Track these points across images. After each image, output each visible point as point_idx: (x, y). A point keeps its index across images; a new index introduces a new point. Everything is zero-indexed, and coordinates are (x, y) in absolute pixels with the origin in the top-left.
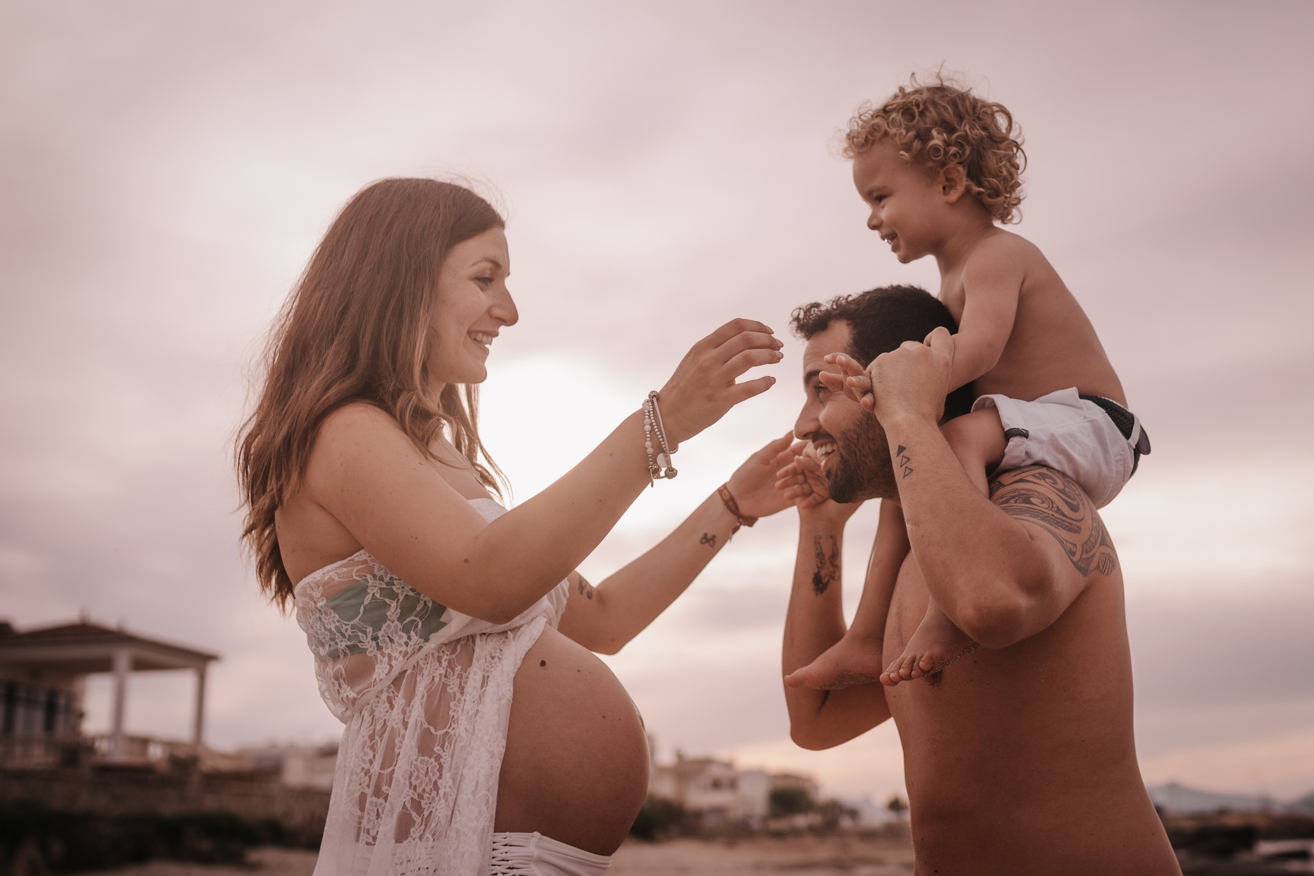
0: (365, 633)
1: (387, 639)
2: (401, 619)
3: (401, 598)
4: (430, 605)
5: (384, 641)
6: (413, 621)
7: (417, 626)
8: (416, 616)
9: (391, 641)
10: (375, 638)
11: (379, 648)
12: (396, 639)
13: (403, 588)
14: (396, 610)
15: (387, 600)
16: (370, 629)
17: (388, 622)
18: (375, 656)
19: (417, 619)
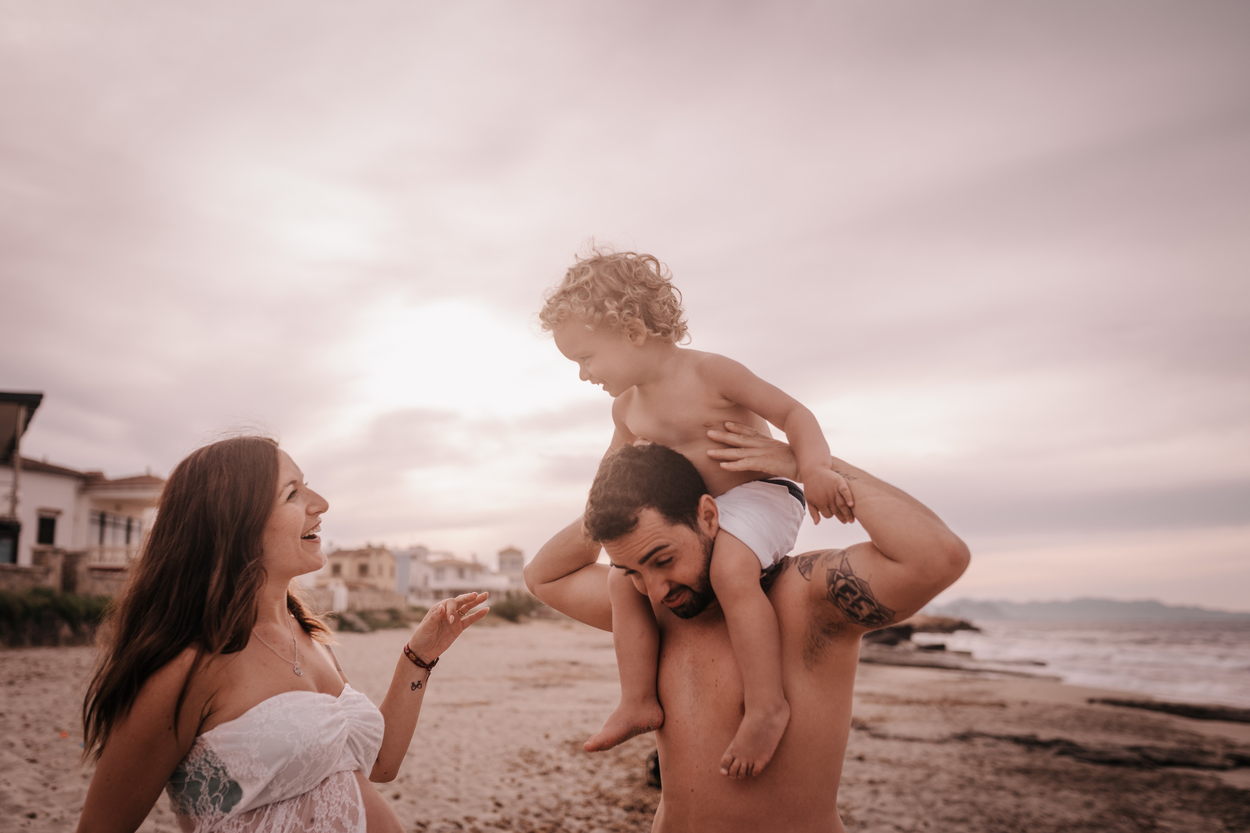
0: (188, 801)
1: (202, 808)
2: (210, 794)
3: (209, 779)
4: (228, 785)
5: (199, 809)
6: (218, 796)
7: (220, 801)
8: (220, 792)
9: (204, 809)
10: (195, 807)
11: (197, 814)
12: (207, 809)
13: (208, 772)
14: (205, 788)
15: (200, 780)
16: (191, 800)
17: (202, 796)
18: (195, 819)
19: (220, 795)
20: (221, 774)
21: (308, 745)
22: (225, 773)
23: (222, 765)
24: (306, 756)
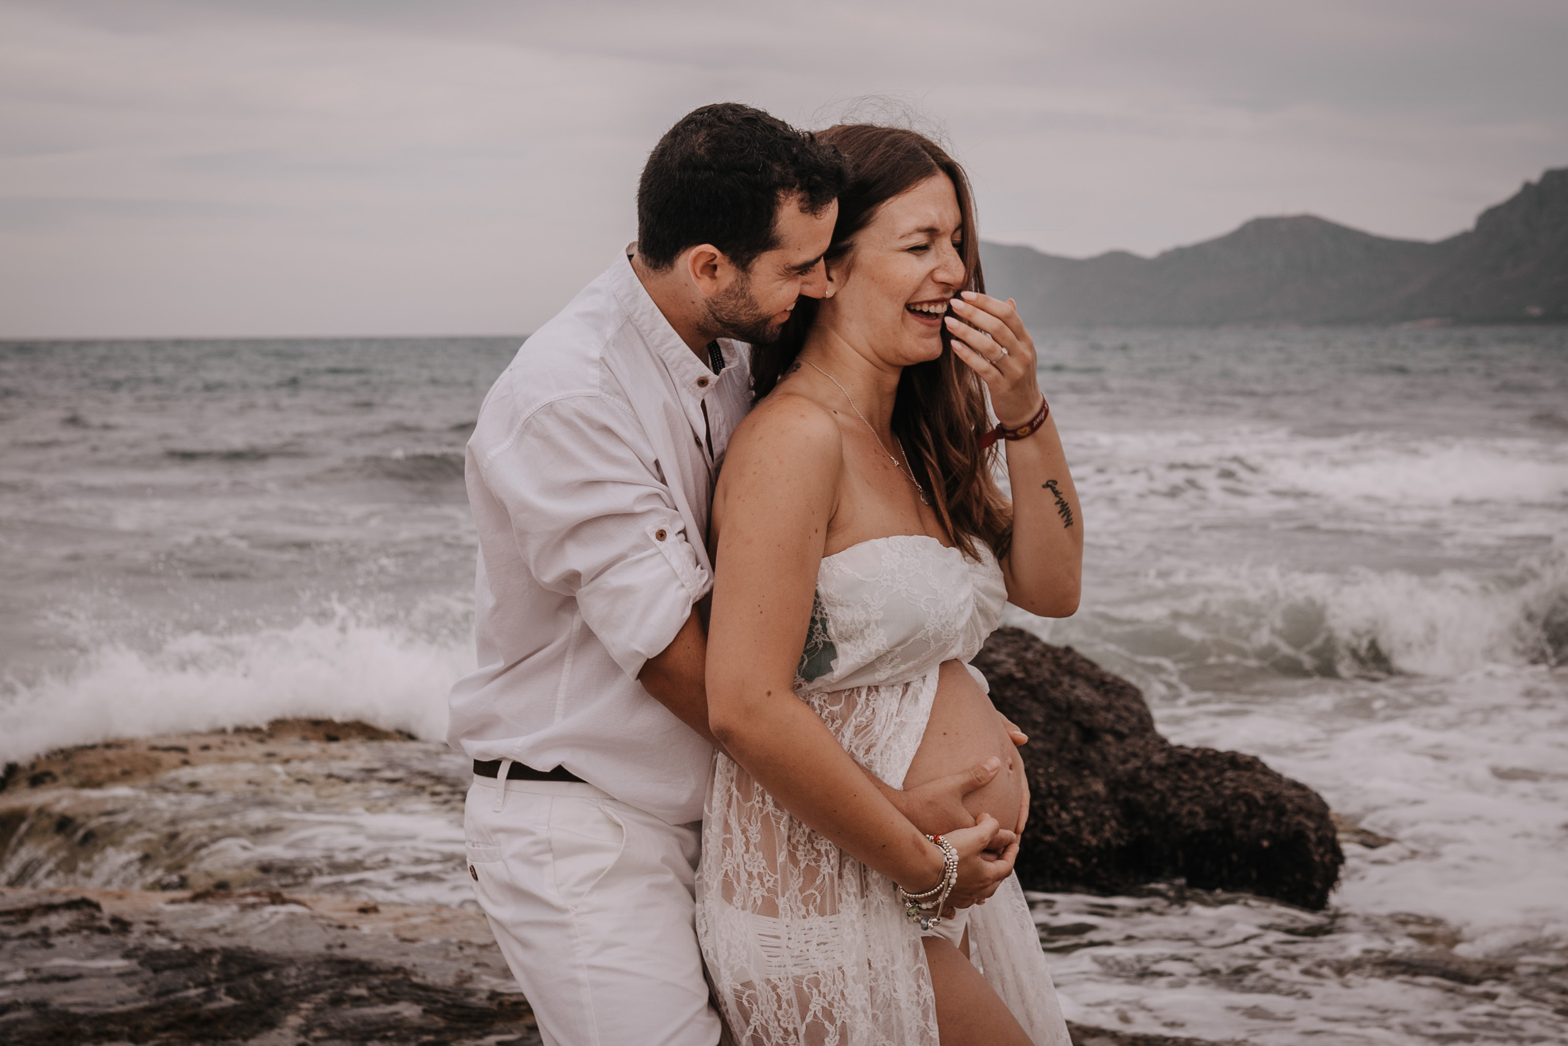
20: (818, 629)
21: (944, 621)
22: (825, 629)
23: (824, 616)
24: (937, 637)
